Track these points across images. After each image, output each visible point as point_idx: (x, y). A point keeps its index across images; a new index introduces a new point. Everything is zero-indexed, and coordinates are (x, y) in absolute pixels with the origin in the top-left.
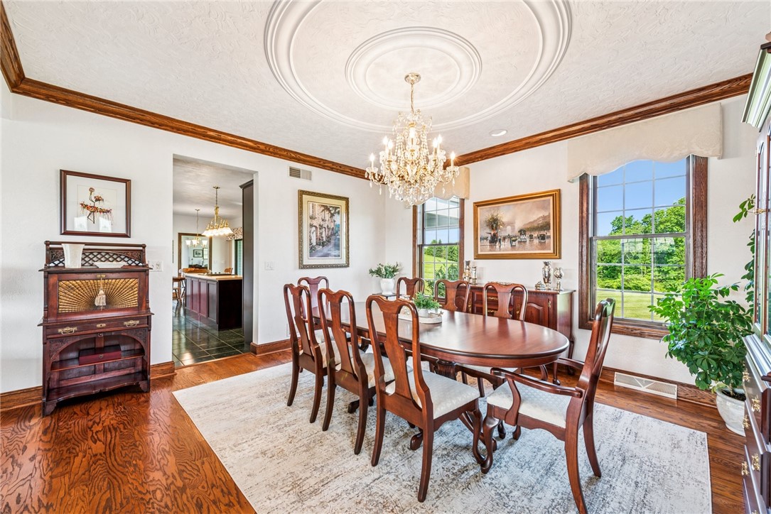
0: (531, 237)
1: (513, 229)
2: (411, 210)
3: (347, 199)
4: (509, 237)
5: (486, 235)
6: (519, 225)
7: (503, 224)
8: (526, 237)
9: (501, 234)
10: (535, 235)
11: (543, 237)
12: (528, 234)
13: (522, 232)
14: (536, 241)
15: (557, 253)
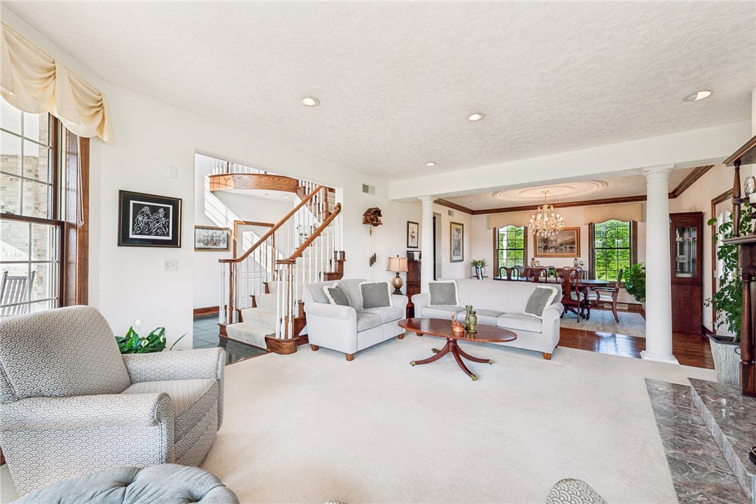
0: (566, 247)
1: (556, 243)
2: (492, 230)
3: (463, 225)
4: (554, 247)
5: (541, 246)
6: (559, 241)
7: (551, 241)
8: (563, 247)
9: (550, 245)
10: (568, 246)
11: (572, 248)
12: (564, 246)
13: (561, 245)
14: (568, 249)
15: (579, 254)
